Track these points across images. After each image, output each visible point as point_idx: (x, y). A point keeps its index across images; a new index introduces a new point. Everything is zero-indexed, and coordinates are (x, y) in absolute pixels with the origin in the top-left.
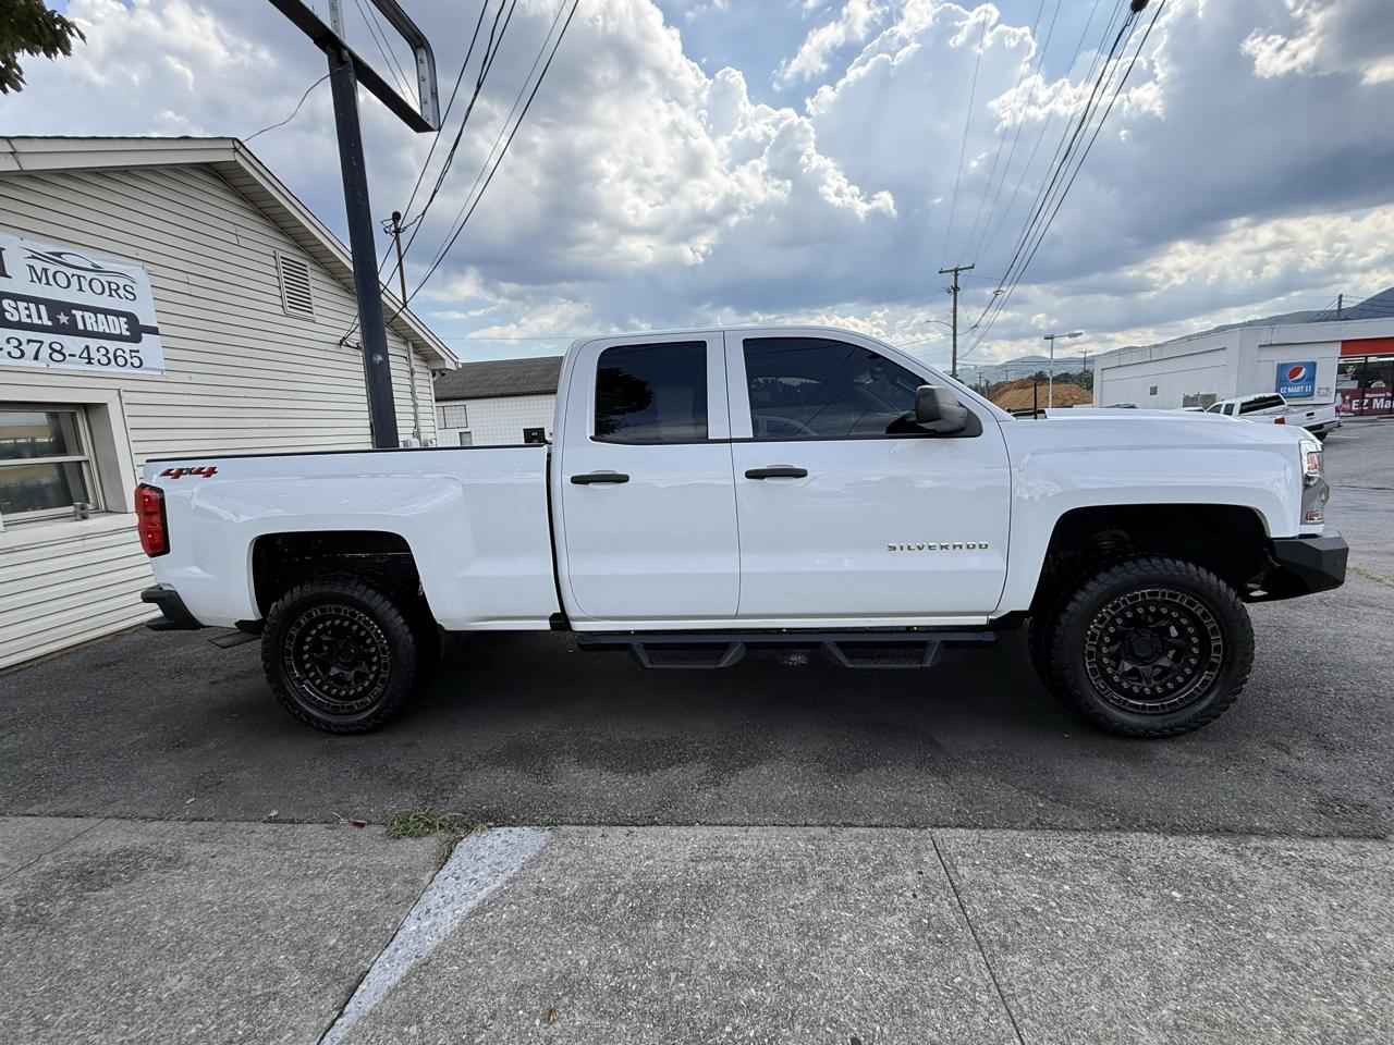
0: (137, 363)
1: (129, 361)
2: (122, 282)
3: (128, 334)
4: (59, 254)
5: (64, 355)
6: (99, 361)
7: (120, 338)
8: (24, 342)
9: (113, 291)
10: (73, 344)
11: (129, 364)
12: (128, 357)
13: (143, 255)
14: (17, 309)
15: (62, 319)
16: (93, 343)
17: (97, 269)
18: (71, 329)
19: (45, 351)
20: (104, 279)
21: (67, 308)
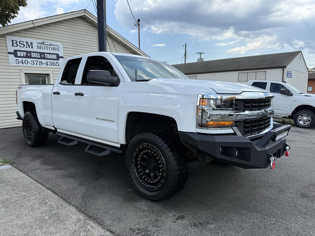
0: (57, 65)
1: (56, 64)
2: (56, 47)
3: (56, 58)
4: (43, 42)
5: (42, 64)
6: (49, 65)
7: (55, 59)
8: (34, 61)
9: (54, 49)
10: (44, 61)
11: (56, 65)
12: (56, 63)
13: (62, 40)
14: (34, 55)
15: (42, 56)
16: (48, 61)
17: (51, 45)
18: (44, 58)
19: (38, 63)
20: (52, 47)
21: (44, 53)
